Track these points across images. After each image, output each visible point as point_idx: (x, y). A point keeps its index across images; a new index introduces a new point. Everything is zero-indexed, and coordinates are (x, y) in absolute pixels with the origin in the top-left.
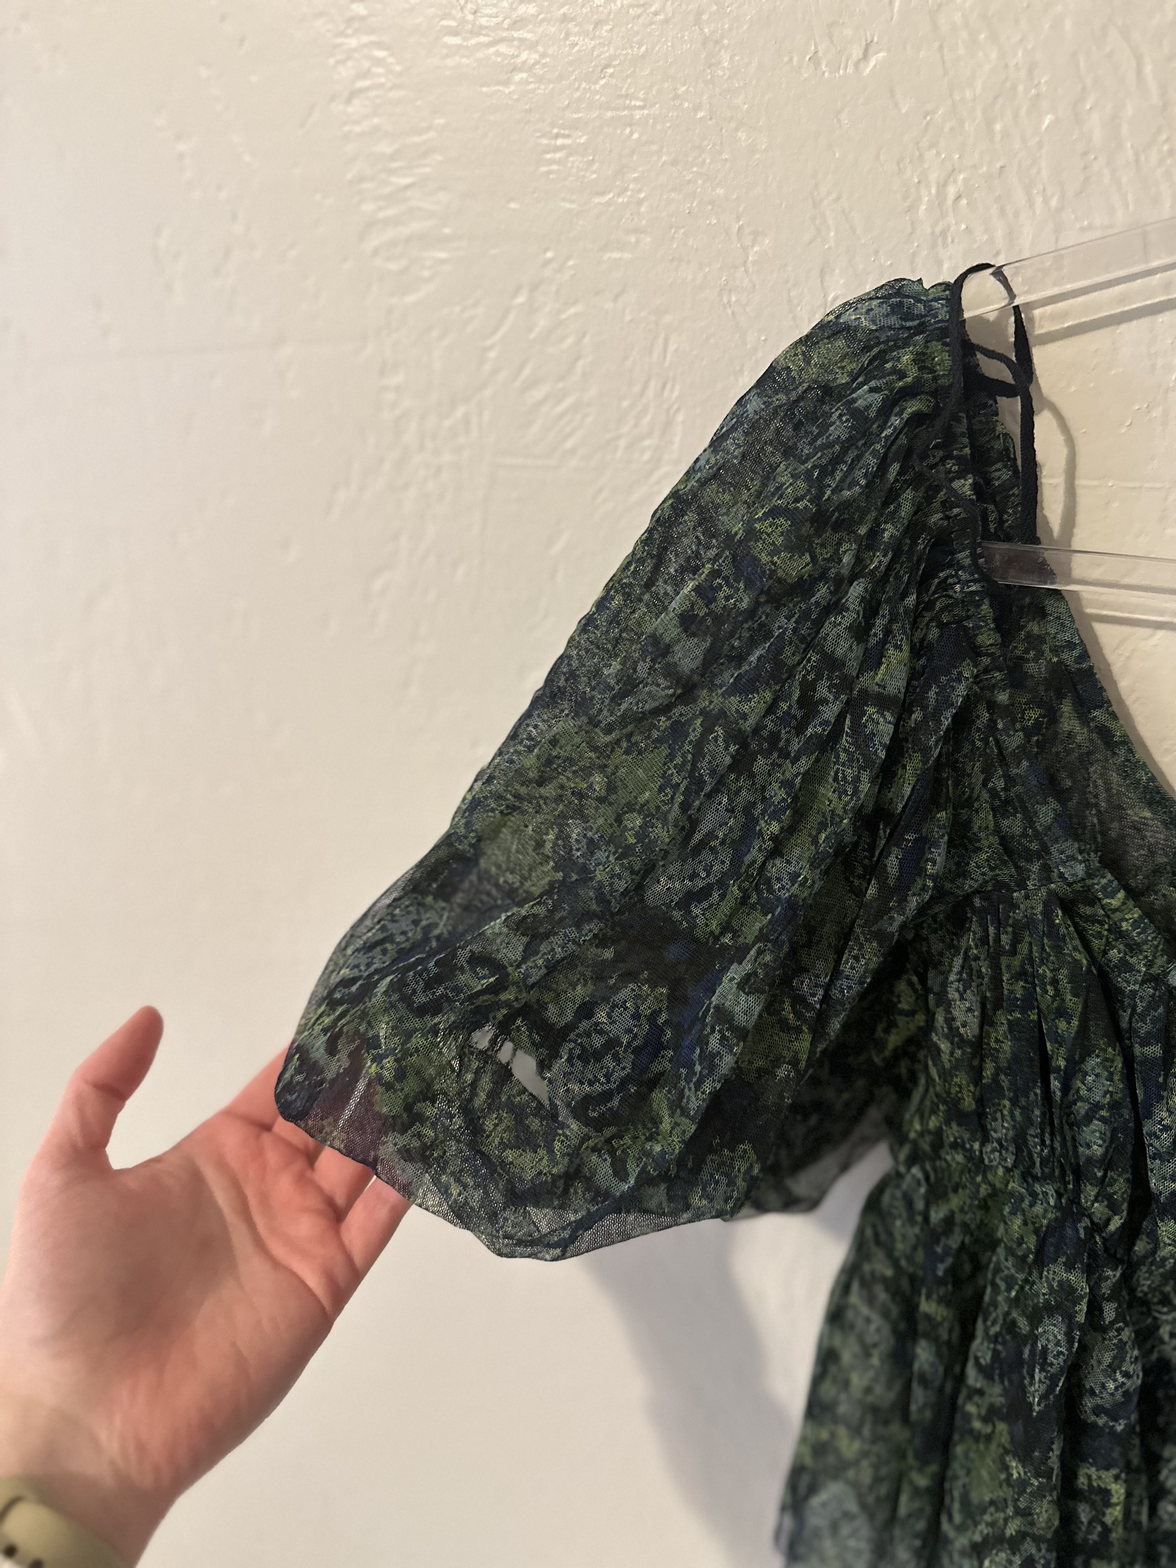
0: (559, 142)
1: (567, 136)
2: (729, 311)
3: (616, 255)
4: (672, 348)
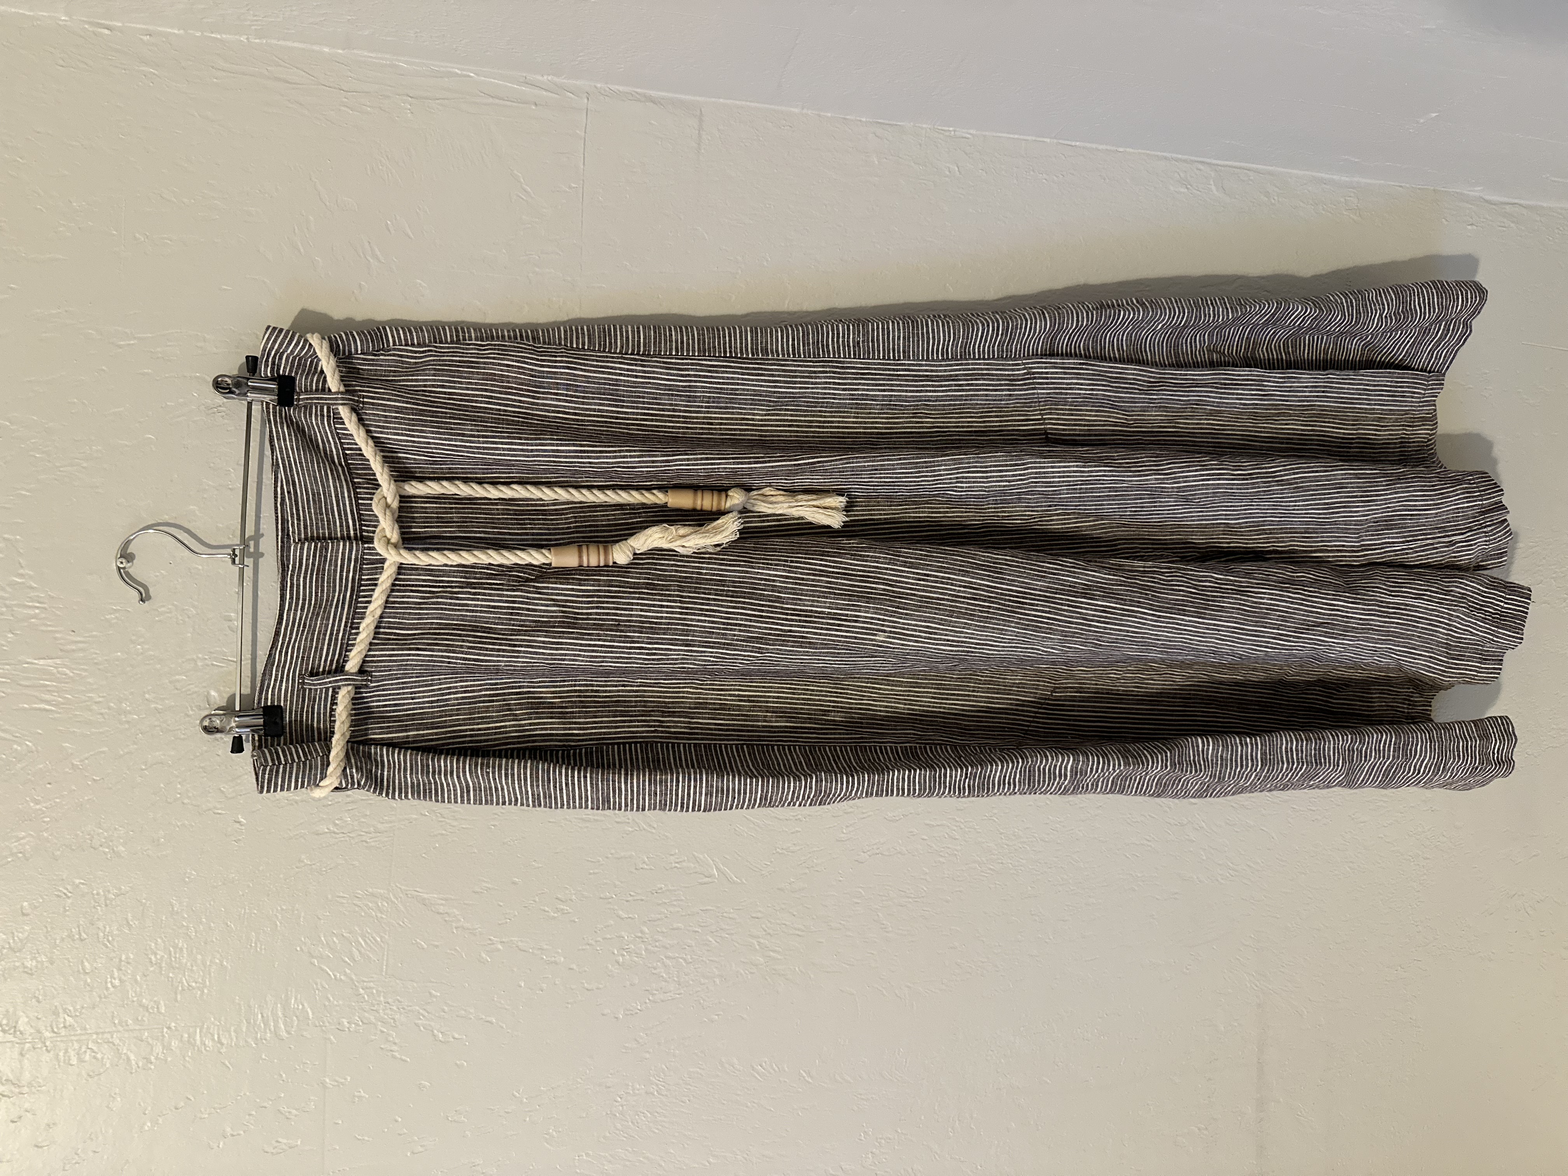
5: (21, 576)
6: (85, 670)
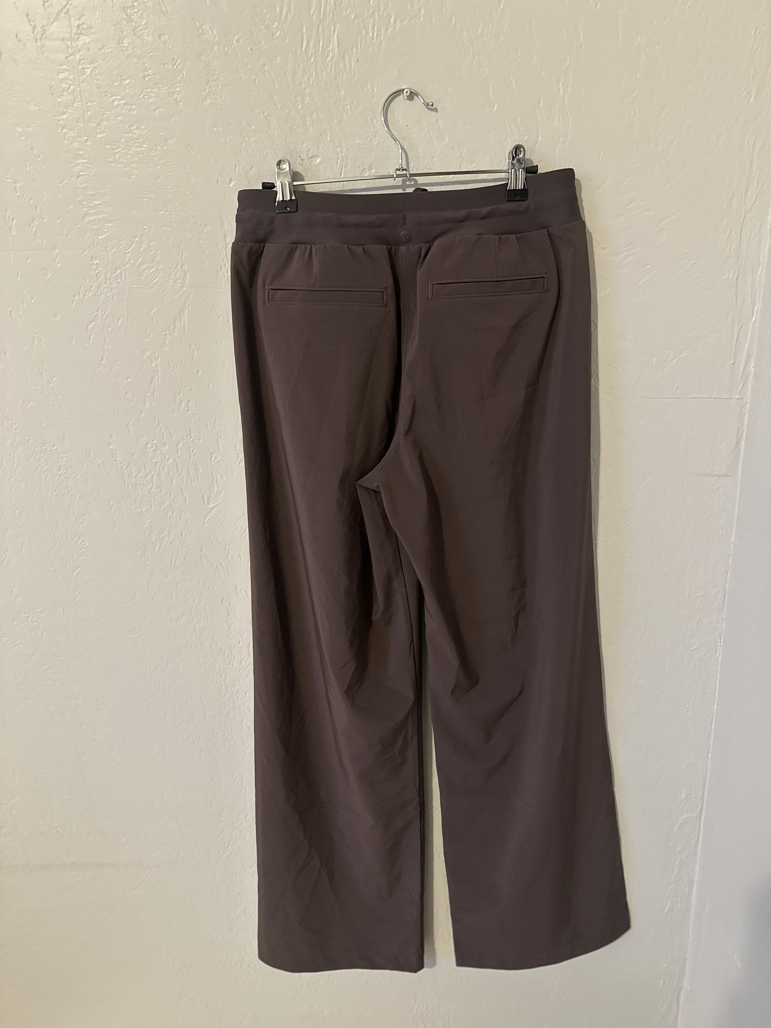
0: (147, 196)
1: (149, 195)
2: (200, 245)
3: (166, 228)
4: (184, 255)
5: (395, 22)
6: (331, 70)
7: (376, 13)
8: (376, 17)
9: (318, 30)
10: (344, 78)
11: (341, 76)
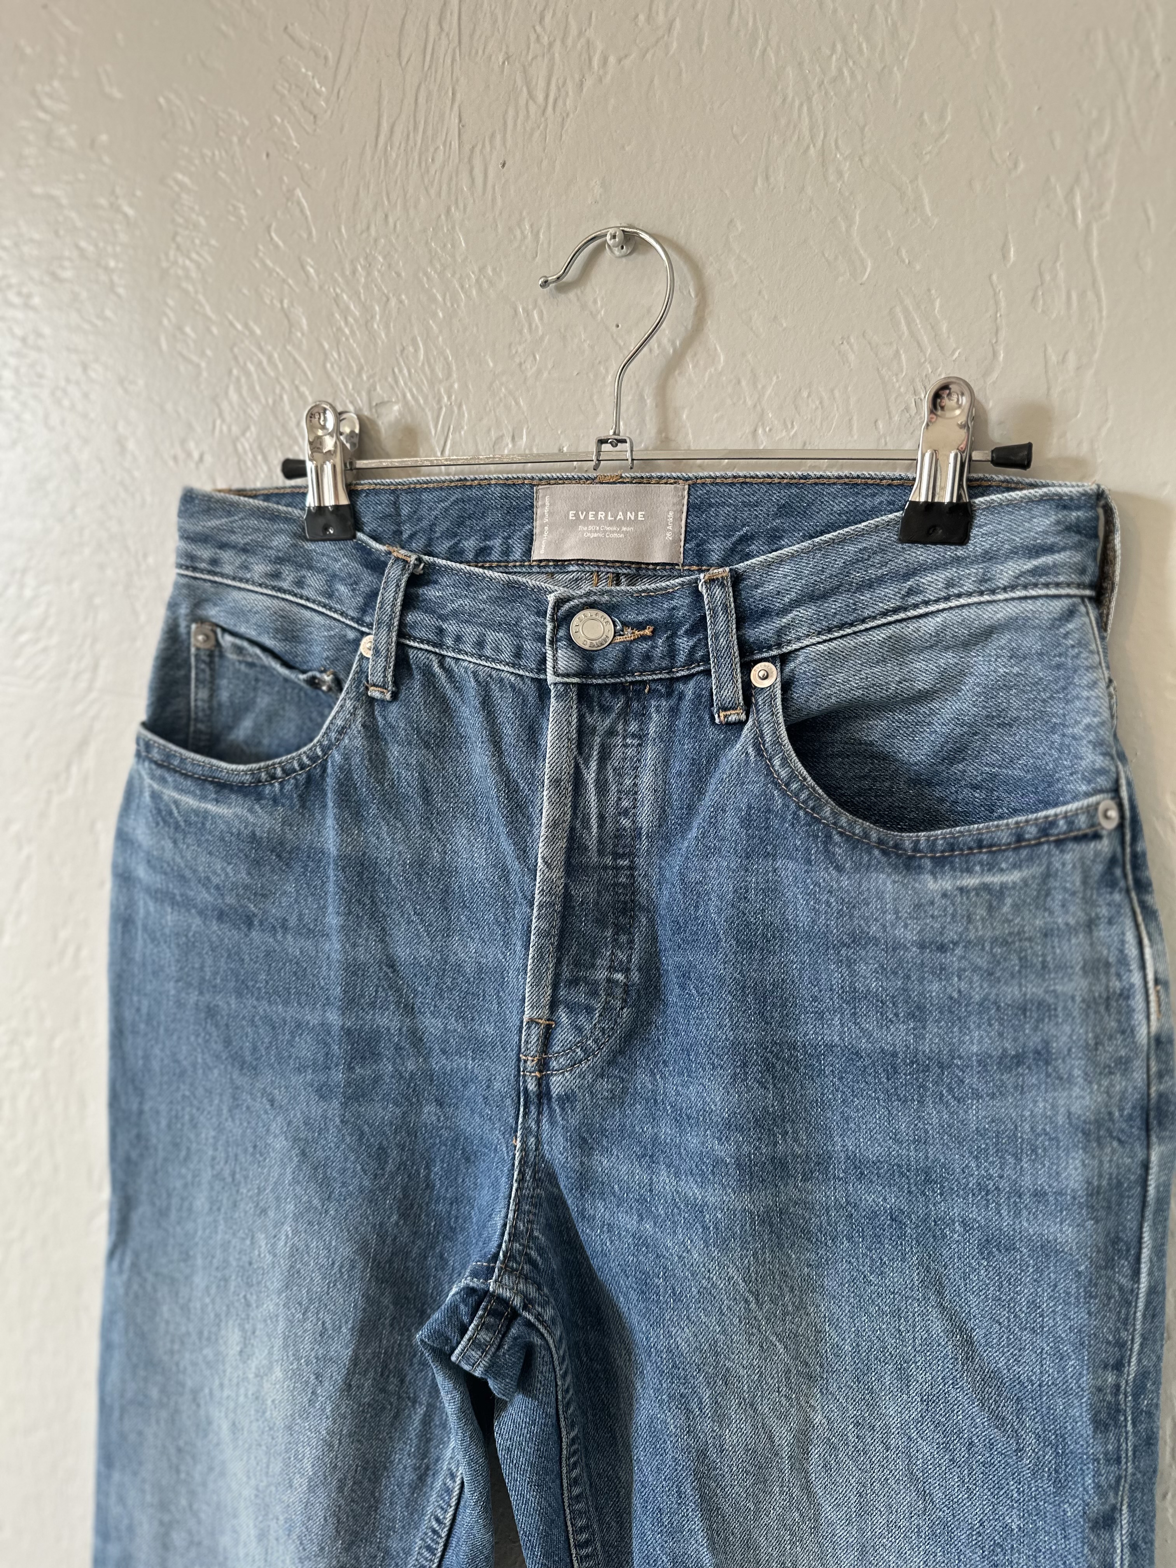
5: (605, 61)
6: (439, 194)
7: (558, 43)
8: (557, 55)
9: (416, 100)
10: (468, 210)
11: (461, 206)
